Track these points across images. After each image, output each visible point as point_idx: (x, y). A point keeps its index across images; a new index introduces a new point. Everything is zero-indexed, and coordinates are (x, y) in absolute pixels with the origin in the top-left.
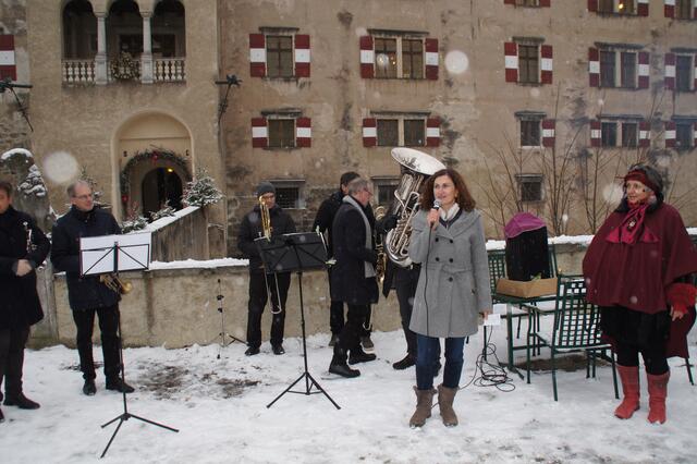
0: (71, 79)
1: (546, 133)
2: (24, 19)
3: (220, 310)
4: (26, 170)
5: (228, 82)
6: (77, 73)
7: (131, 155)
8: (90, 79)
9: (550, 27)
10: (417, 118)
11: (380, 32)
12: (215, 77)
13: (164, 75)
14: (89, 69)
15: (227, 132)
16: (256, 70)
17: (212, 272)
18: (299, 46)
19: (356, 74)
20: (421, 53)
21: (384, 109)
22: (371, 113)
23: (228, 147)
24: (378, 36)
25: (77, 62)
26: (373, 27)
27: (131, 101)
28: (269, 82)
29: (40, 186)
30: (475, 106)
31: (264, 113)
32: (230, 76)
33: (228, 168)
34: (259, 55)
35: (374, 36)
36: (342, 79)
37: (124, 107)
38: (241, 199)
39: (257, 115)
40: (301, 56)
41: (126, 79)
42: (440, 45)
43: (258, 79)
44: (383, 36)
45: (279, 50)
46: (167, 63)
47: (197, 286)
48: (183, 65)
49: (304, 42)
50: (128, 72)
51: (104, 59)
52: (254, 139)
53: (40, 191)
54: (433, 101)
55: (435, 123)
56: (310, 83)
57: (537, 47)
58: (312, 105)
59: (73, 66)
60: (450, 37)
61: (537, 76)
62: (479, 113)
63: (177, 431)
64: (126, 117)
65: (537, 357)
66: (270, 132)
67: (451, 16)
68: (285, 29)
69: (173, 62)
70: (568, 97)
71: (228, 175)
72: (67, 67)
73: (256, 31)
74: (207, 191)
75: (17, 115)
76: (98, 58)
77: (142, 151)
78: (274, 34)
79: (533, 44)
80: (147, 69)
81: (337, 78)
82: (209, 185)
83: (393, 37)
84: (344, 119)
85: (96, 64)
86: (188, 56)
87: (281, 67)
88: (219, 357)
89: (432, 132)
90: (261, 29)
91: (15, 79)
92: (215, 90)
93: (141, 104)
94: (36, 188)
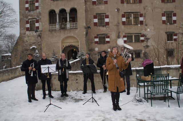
0: (51, 29)
1: (175, 37)
2: (41, 15)
3: (77, 83)
4: (35, 51)
5: (88, 28)
6: (52, 27)
7: (65, 46)
8: (55, 28)
9: (175, 8)
10: (138, 35)
11: (127, 13)
12: (85, 26)
13: (72, 27)
14: (55, 26)
15: (88, 40)
16: (95, 24)
17: (75, 74)
18: (106, 18)
19: (121, 24)
20: (138, 18)
21: (129, 33)
22: (125, 34)
23: (88, 44)
24: (127, 14)
25: (52, 25)
26: (125, 11)
27: (64, 33)
28: (99, 27)
29: (38, 54)
30: (154, 31)
31: (98, 35)
32: (88, 26)
33: (89, 49)
34: (96, 21)
35: (125, 14)
36: (117, 25)
37: (63, 35)
38: (92, 57)
39: (96, 35)
40: (107, 20)
41: (63, 28)
42: (144, 15)
43: (96, 27)
44: (128, 14)
45: (101, 19)
46: (73, 24)
47: (72, 77)
48: (77, 24)
49: (107, 17)
50: (64, 26)
51: (58, 23)
52: (95, 42)
53: (38, 55)
54: (142, 30)
55: (143, 36)
56: (109, 27)
57: (171, 14)
58: (110, 33)
59: (51, 26)
60: (146, 13)
61: (172, 22)
62: (155, 33)
63: (61, 108)
64: (63, 37)
65: (154, 96)
66: (99, 40)
67: (147, 7)
68: (102, 14)
69: (74, 23)
70: (181, 27)
71: (89, 51)
72: (50, 26)
73: (95, 15)
74: (82, 55)
75: (39, 38)
76: (57, 23)
77: (67, 45)
78: (100, 15)
79: (170, 13)
80: (68, 25)
81: (116, 25)
82: (83, 53)
83: (131, 14)
84: (118, 36)
85: (56, 25)
86: (78, 22)
87: (102, 23)
88: (76, 94)
89: (142, 38)
90: (96, 14)
91: (39, 29)
92: (85, 30)
93: (67, 34)
94: (37, 55)
